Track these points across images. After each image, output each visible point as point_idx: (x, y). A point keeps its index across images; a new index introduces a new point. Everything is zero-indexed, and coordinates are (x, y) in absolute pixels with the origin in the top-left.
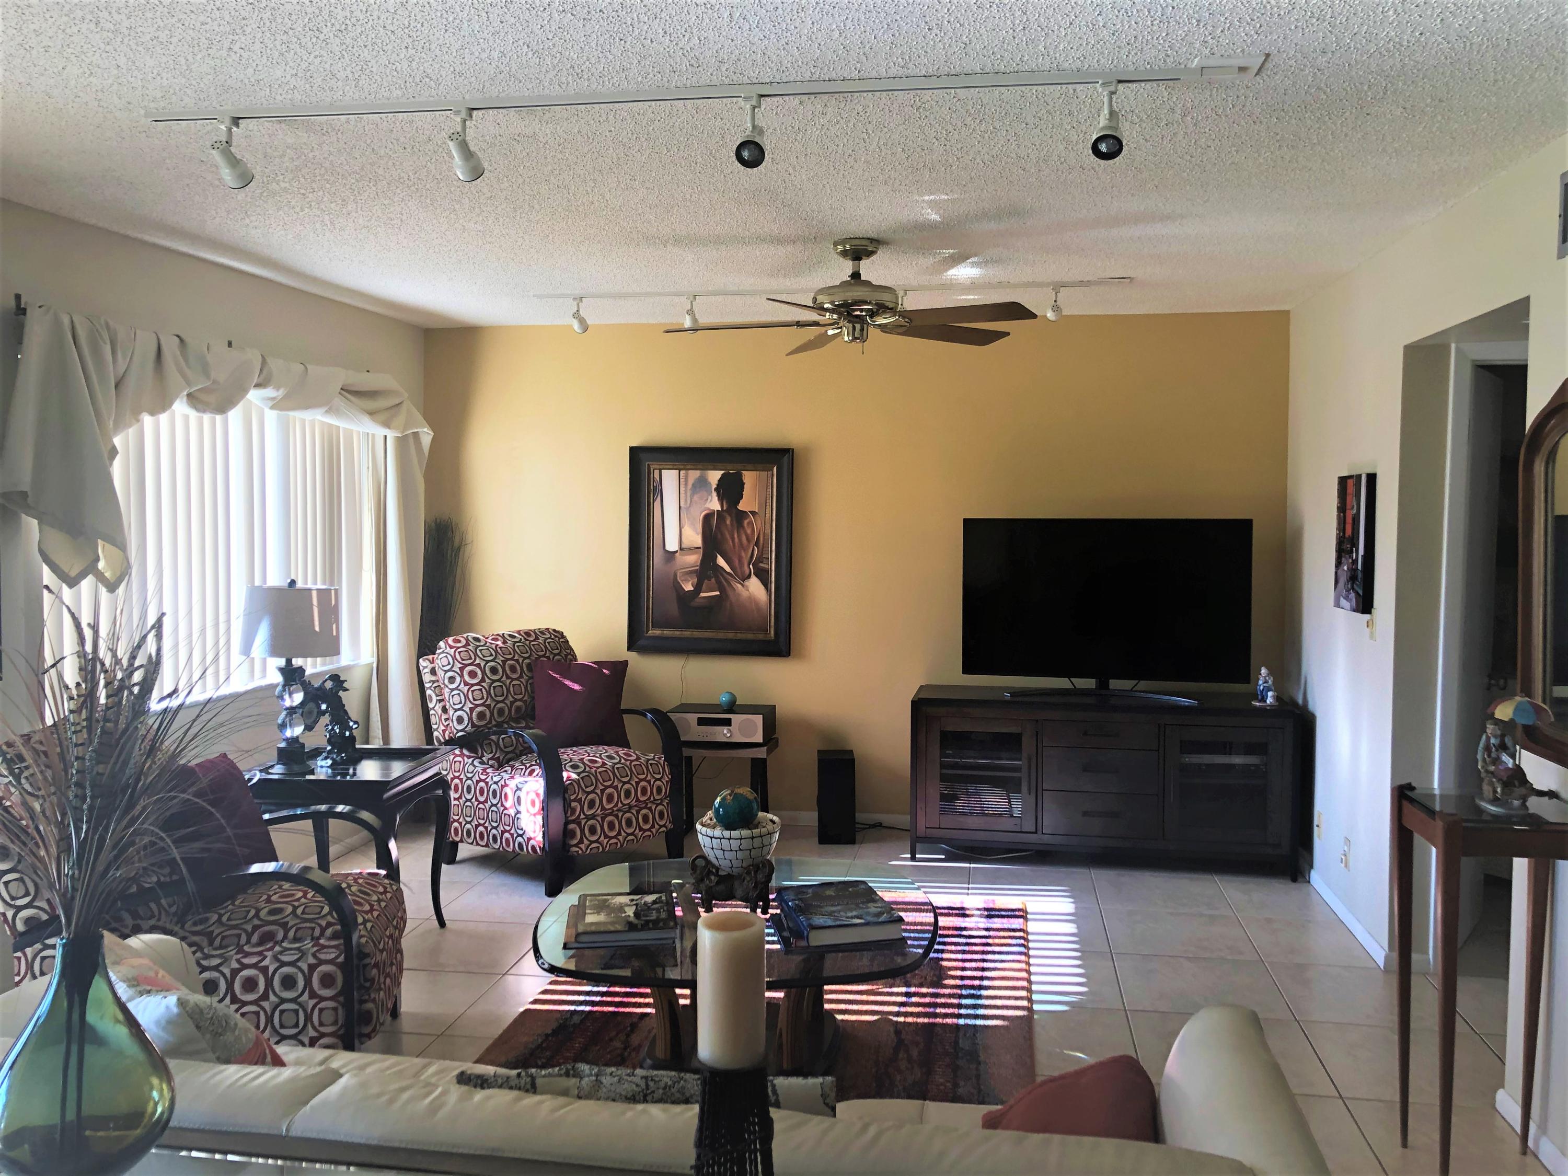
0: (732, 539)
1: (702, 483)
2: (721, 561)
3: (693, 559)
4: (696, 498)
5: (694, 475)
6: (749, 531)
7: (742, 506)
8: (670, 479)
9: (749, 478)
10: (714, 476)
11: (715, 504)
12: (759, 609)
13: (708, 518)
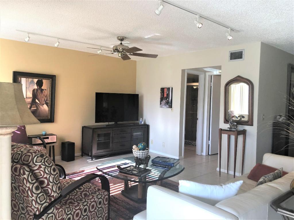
0: (40, 95)
1: (33, 81)
2: (37, 101)
3: (30, 100)
4: (31, 85)
5: (30, 80)
6: (44, 94)
7: (42, 88)
8: (23, 80)
9: (44, 81)
10: (36, 80)
11: (36, 87)
12: (46, 112)
13: (34, 90)
